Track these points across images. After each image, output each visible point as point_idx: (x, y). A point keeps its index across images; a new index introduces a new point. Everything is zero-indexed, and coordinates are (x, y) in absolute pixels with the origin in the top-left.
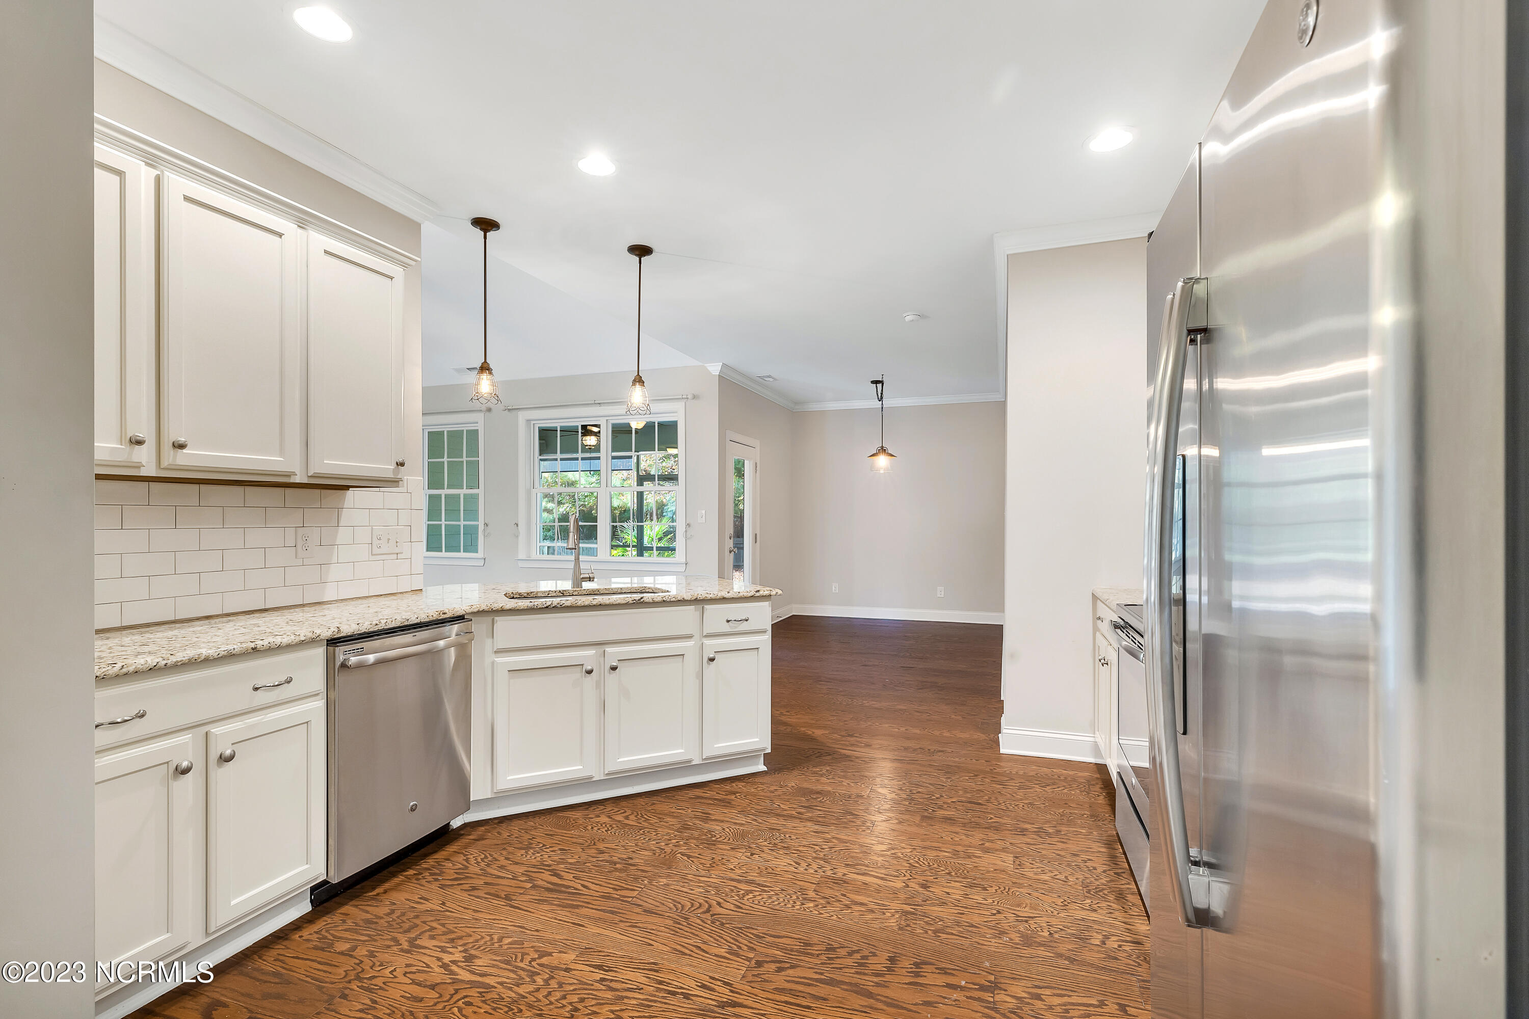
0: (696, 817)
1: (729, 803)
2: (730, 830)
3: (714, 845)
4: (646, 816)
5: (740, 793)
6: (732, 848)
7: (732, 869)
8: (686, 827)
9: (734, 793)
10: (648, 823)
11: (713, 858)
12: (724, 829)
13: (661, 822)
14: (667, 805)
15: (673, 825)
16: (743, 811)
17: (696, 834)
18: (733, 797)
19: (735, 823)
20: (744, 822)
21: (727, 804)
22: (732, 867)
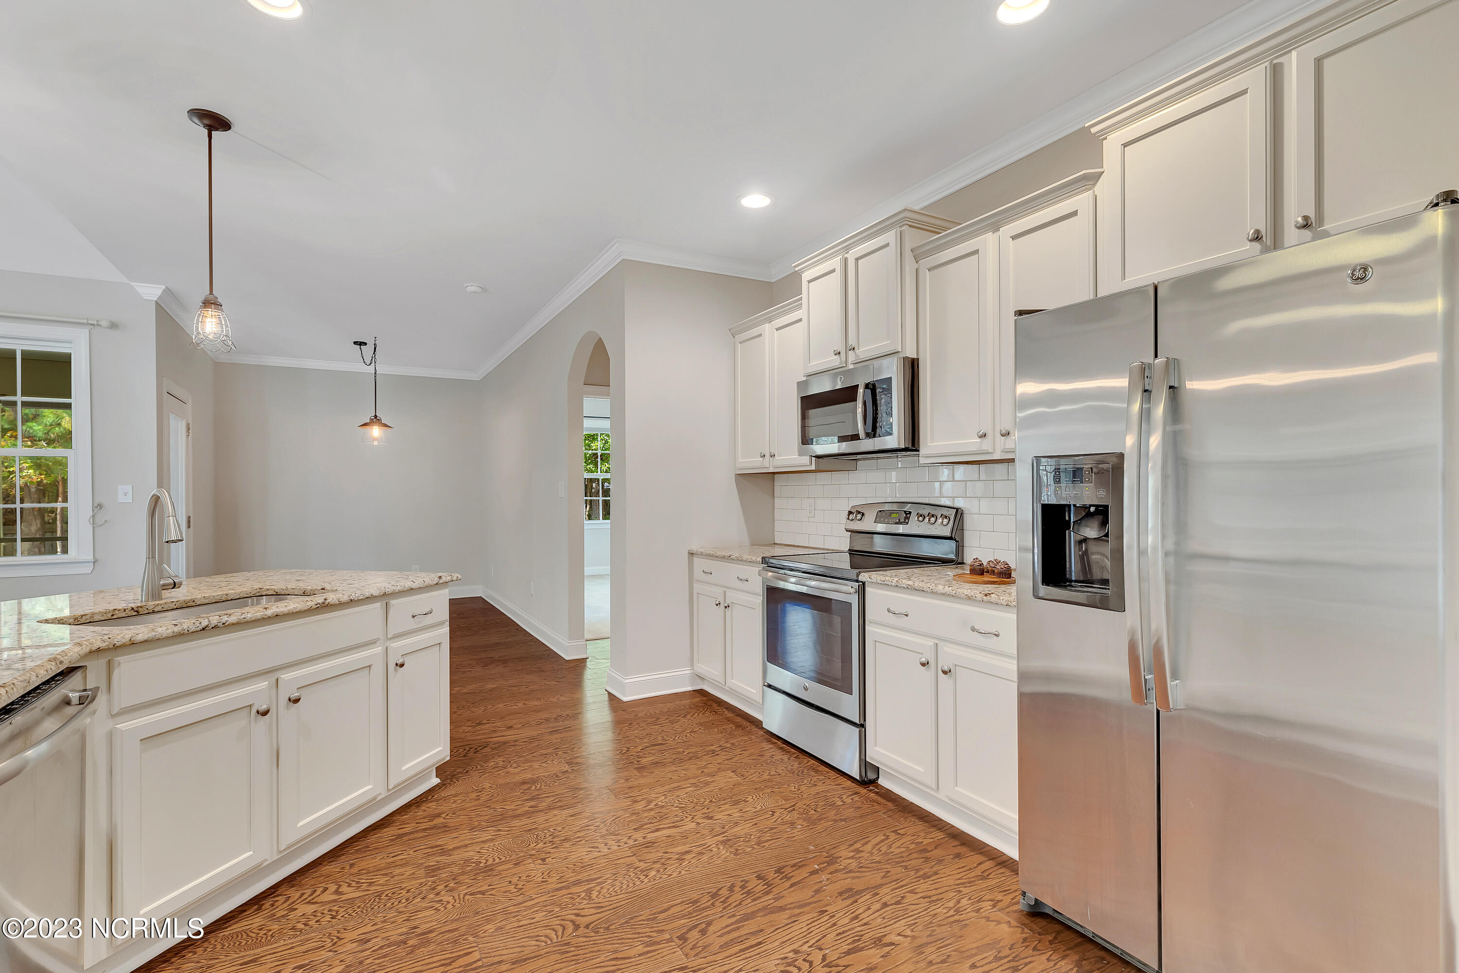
0: (429, 855)
1: (446, 827)
2: (488, 850)
3: (491, 870)
4: (363, 881)
5: (444, 813)
6: (516, 864)
7: (543, 882)
8: (432, 871)
9: (438, 815)
10: (376, 885)
11: (510, 882)
12: (479, 852)
13: (393, 877)
14: (372, 859)
15: (413, 873)
16: (474, 828)
17: (456, 870)
18: (440, 820)
19: (482, 842)
20: (491, 837)
21: (445, 828)
22: (540, 879)
